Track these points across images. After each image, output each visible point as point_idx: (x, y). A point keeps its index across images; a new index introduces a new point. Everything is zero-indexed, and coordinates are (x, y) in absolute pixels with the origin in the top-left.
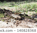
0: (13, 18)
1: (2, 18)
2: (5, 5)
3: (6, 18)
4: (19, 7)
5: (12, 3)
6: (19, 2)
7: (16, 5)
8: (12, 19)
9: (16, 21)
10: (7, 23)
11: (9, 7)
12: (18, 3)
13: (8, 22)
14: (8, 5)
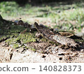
0: (57, 44)
1: (30, 43)
2: (27, 13)
3: (40, 45)
4: (62, 18)
5: (43, 9)
6: (59, 5)
7: (53, 12)
8: (54, 48)
9: (64, 53)
10: (44, 57)
11: (38, 17)
12: (57, 9)
13: (46, 53)
14: (34, 12)
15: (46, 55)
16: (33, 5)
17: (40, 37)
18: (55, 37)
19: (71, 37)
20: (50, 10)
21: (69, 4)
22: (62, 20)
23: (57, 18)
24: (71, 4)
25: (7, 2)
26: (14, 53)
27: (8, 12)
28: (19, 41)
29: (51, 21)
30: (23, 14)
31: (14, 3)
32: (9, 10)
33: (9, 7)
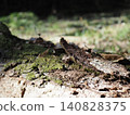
0: (97, 73)
3: (69, 74)
4: (104, 38)
5: (75, 23)
6: (100, 18)
7: (90, 28)
8: (92, 79)
12: (97, 24)
13: (79, 87)
14: (61, 28)
15: (78, 90)
16: (59, 18)
17: (70, 62)
18: (94, 62)
19: (120, 62)
20: (87, 25)
21: (115, 16)
22: (105, 41)
23: (97, 37)
24: (119, 16)
25: (21, 14)
26: (29, 87)
27: (22, 28)
28: (35, 69)
29: (87, 42)
30: (44, 32)
31: (31, 14)
32: (23, 25)
33: (23, 21)
